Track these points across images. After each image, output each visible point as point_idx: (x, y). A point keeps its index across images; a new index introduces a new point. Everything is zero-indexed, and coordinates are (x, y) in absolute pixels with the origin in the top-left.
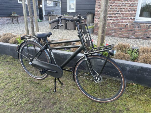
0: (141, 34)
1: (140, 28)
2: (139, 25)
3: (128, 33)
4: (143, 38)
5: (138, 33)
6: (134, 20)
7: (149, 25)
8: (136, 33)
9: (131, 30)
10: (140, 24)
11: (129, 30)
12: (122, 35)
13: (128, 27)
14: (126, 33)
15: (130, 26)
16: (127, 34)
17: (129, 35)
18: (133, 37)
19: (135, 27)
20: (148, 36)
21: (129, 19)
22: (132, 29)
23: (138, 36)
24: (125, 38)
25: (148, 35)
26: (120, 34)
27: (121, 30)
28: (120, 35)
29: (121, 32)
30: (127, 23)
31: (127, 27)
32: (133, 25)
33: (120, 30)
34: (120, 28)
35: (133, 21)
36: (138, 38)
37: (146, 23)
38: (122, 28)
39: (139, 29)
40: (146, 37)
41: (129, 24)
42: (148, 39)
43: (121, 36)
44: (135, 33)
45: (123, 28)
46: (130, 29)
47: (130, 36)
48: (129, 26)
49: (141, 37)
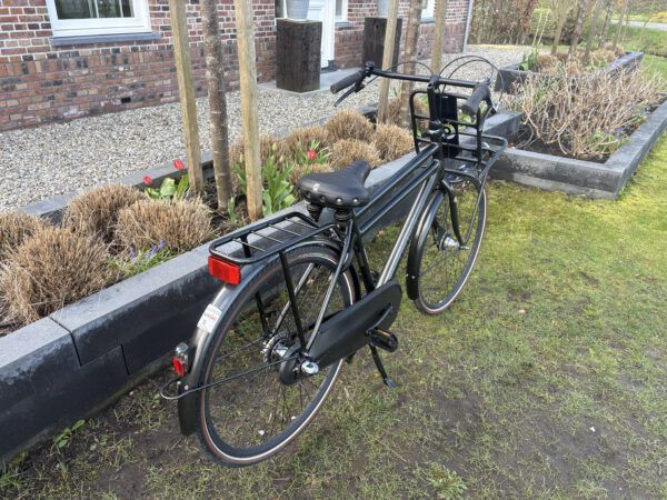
0: (100, 91)
1: (86, 66)
2: (77, 54)
3: (50, 98)
4: (110, 109)
5: (85, 92)
6: (51, 34)
7: (111, 48)
8: (79, 93)
9: (57, 83)
10: (83, 52)
11: (48, 84)
12: (25, 112)
13: (39, 70)
14: (41, 98)
15: (45, 67)
16: (48, 105)
17: (56, 104)
18: (73, 111)
19: (66, 66)
20: (124, 95)
21: (28, 30)
22: (57, 76)
23: (93, 104)
24: (43, 123)
25: (122, 91)
26: (16, 110)
27: (13, 88)
28: (18, 117)
29: (15, 103)
30: (22, 51)
31: (31, 71)
32: (54, 56)
33: (7, 90)
34: (5, 82)
35: (47, 42)
36: (94, 112)
37: (100, 45)
38: (12, 81)
39: (85, 72)
40: (119, 102)
41: (33, 54)
42: (127, 105)
43: (22, 120)
44: (75, 94)
45: (19, 81)
46: (49, 76)
47: (60, 110)
48: (38, 64)
49: (102, 104)
